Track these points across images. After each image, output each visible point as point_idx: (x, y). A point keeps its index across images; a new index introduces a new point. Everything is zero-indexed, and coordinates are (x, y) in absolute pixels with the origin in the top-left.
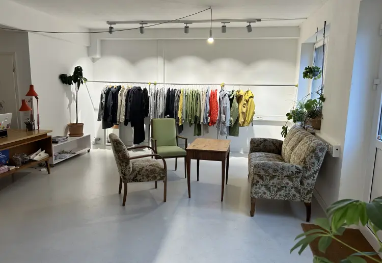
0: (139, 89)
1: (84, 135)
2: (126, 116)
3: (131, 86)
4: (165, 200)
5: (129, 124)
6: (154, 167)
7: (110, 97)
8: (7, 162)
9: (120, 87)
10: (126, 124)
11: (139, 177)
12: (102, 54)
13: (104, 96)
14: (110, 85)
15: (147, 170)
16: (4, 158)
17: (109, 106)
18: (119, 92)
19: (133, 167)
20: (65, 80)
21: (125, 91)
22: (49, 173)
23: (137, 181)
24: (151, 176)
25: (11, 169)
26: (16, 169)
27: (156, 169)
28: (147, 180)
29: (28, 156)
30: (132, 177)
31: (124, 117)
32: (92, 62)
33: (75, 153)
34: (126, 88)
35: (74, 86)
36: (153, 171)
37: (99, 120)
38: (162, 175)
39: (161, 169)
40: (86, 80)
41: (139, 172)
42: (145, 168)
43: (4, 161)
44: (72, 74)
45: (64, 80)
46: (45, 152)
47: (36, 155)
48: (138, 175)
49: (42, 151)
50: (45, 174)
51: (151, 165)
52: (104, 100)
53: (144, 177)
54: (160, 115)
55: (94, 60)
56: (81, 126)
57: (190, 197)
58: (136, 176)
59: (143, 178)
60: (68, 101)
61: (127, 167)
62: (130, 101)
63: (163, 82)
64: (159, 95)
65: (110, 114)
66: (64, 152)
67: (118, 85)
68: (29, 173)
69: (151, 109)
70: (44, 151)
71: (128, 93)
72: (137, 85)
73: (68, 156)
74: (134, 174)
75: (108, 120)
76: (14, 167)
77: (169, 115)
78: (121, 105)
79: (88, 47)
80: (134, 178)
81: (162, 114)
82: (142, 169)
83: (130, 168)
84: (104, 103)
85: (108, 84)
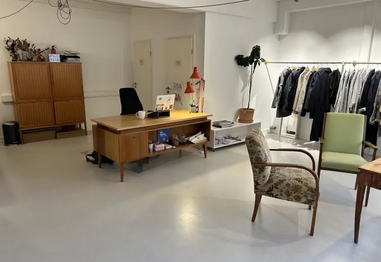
0: (328, 71)
1: (254, 122)
2: (304, 105)
3: (317, 67)
4: (312, 234)
5: (308, 114)
6: (300, 184)
7: (289, 80)
8: (167, 141)
9: (304, 68)
10: (303, 114)
11: (275, 192)
12: (291, 30)
13: (282, 79)
14: (292, 67)
15: (288, 185)
16: (165, 137)
17: (287, 92)
18: (301, 75)
19: (271, 176)
20: (242, 61)
21: (308, 74)
22: (205, 157)
23: (273, 197)
24: (293, 195)
25: (167, 148)
26: (172, 148)
27: (301, 187)
28: (287, 198)
29: (186, 137)
30: (266, 189)
31: (301, 106)
32: (277, 40)
33: (240, 140)
34: (311, 69)
35: (250, 67)
36: (297, 189)
37: (273, 106)
38: (309, 198)
39: (310, 189)
40: (263, 60)
41: (277, 184)
42: (287, 182)
43: (164, 139)
44: (249, 55)
45: (239, 61)
46: (204, 136)
47: (196, 137)
48: (274, 189)
49: (202, 133)
50: (202, 157)
51: (297, 179)
52: (281, 84)
53: (283, 193)
54: (351, 107)
55: (280, 38)
56: (252, 111)
57: (356, 241)
58: (271, 190)
59: (281, 195)
60: (241, 84)
61: (262, 175)
62: (312, 86)
63: (366, 62)
64: (354, 78)
65: (286, 100)
66: (230, 137)
67: (301, 65)
68: (190, 153)
69: (340, 97)
70: (203, 134)
71: (311, 76)
72: (326, 66)
73: (232, 142)
74: (270, 185)
75: (284, 107)
76: (170, 147)
77: (364, 109)
78: (300, 91)
79: (275, 23)
80: (268, 191)
81: (354, 106)
82: (282, 181)
83: (264, 177)
84: (281, 87)
85: (290, 65)
